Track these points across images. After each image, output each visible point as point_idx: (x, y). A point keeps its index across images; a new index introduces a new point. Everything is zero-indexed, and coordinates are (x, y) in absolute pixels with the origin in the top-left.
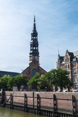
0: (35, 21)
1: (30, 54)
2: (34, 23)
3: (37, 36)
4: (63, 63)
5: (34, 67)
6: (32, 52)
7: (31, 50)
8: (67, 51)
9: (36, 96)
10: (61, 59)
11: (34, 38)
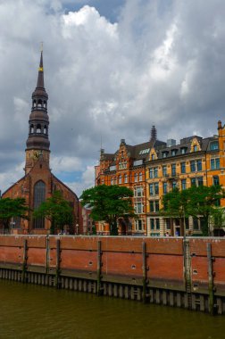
0: (41, 65)
1: (29, 144)
2: (39, 69)
3: (45, 102)
5: (39, 177)
6: (32, 139)
7: (30, 135)
8: (123, 143)
9: (53, 245)
11: (40, 105)
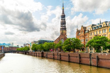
0: (63, 7)
1: (61, 29)
2: (63, 8)
3: (65, 17)
4: (79, 34)
6: (62, 28)
7: (61, 27)
8: (82, 26)
9: (59, 54)
10: (78, 32)
11: (63, 18)
